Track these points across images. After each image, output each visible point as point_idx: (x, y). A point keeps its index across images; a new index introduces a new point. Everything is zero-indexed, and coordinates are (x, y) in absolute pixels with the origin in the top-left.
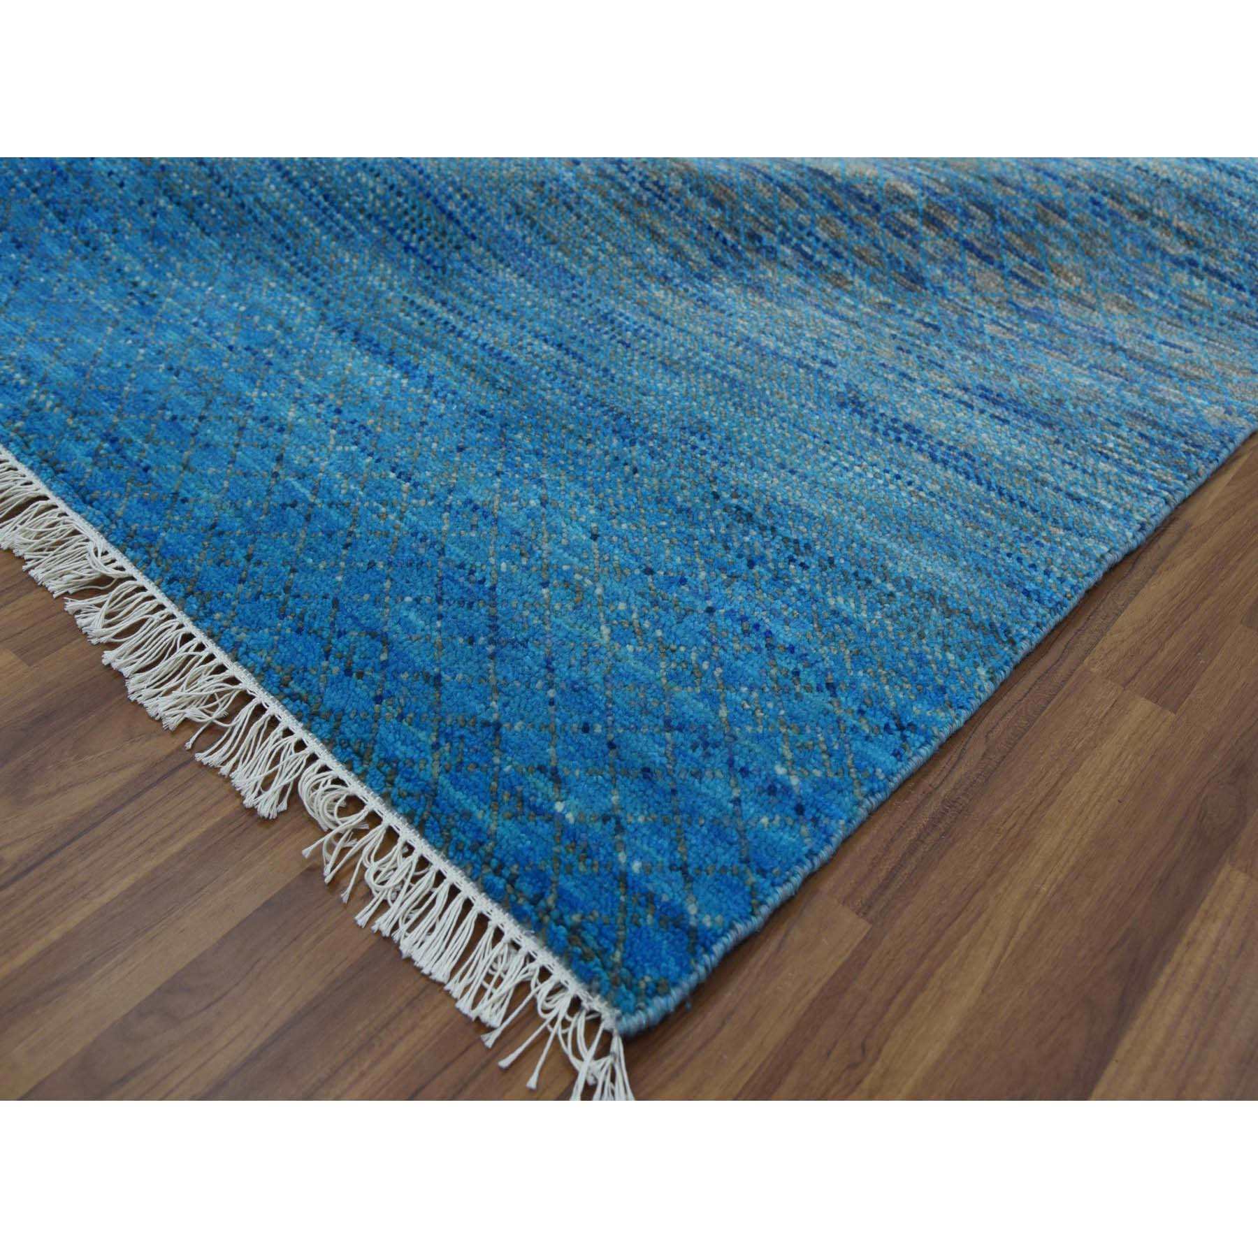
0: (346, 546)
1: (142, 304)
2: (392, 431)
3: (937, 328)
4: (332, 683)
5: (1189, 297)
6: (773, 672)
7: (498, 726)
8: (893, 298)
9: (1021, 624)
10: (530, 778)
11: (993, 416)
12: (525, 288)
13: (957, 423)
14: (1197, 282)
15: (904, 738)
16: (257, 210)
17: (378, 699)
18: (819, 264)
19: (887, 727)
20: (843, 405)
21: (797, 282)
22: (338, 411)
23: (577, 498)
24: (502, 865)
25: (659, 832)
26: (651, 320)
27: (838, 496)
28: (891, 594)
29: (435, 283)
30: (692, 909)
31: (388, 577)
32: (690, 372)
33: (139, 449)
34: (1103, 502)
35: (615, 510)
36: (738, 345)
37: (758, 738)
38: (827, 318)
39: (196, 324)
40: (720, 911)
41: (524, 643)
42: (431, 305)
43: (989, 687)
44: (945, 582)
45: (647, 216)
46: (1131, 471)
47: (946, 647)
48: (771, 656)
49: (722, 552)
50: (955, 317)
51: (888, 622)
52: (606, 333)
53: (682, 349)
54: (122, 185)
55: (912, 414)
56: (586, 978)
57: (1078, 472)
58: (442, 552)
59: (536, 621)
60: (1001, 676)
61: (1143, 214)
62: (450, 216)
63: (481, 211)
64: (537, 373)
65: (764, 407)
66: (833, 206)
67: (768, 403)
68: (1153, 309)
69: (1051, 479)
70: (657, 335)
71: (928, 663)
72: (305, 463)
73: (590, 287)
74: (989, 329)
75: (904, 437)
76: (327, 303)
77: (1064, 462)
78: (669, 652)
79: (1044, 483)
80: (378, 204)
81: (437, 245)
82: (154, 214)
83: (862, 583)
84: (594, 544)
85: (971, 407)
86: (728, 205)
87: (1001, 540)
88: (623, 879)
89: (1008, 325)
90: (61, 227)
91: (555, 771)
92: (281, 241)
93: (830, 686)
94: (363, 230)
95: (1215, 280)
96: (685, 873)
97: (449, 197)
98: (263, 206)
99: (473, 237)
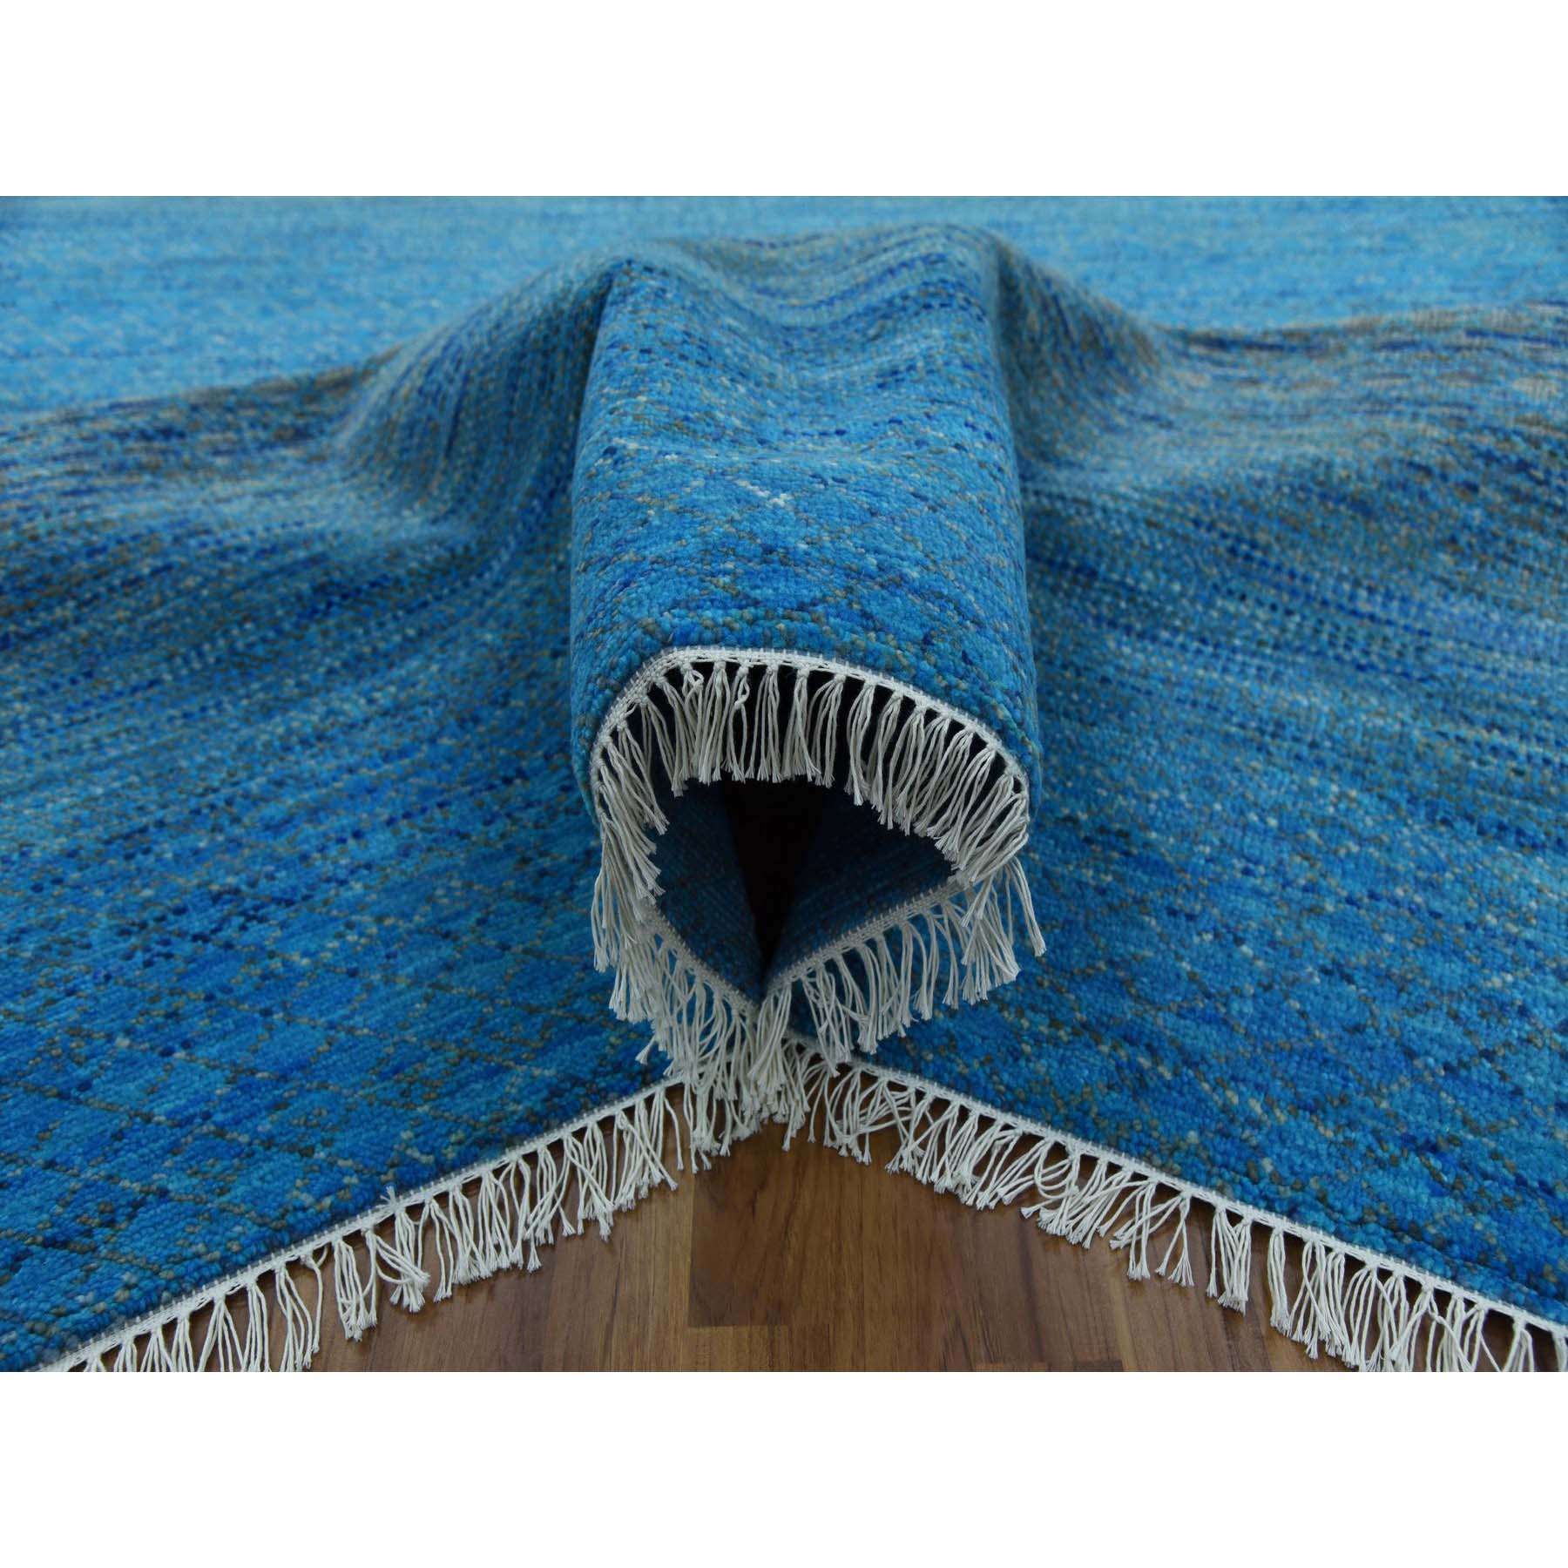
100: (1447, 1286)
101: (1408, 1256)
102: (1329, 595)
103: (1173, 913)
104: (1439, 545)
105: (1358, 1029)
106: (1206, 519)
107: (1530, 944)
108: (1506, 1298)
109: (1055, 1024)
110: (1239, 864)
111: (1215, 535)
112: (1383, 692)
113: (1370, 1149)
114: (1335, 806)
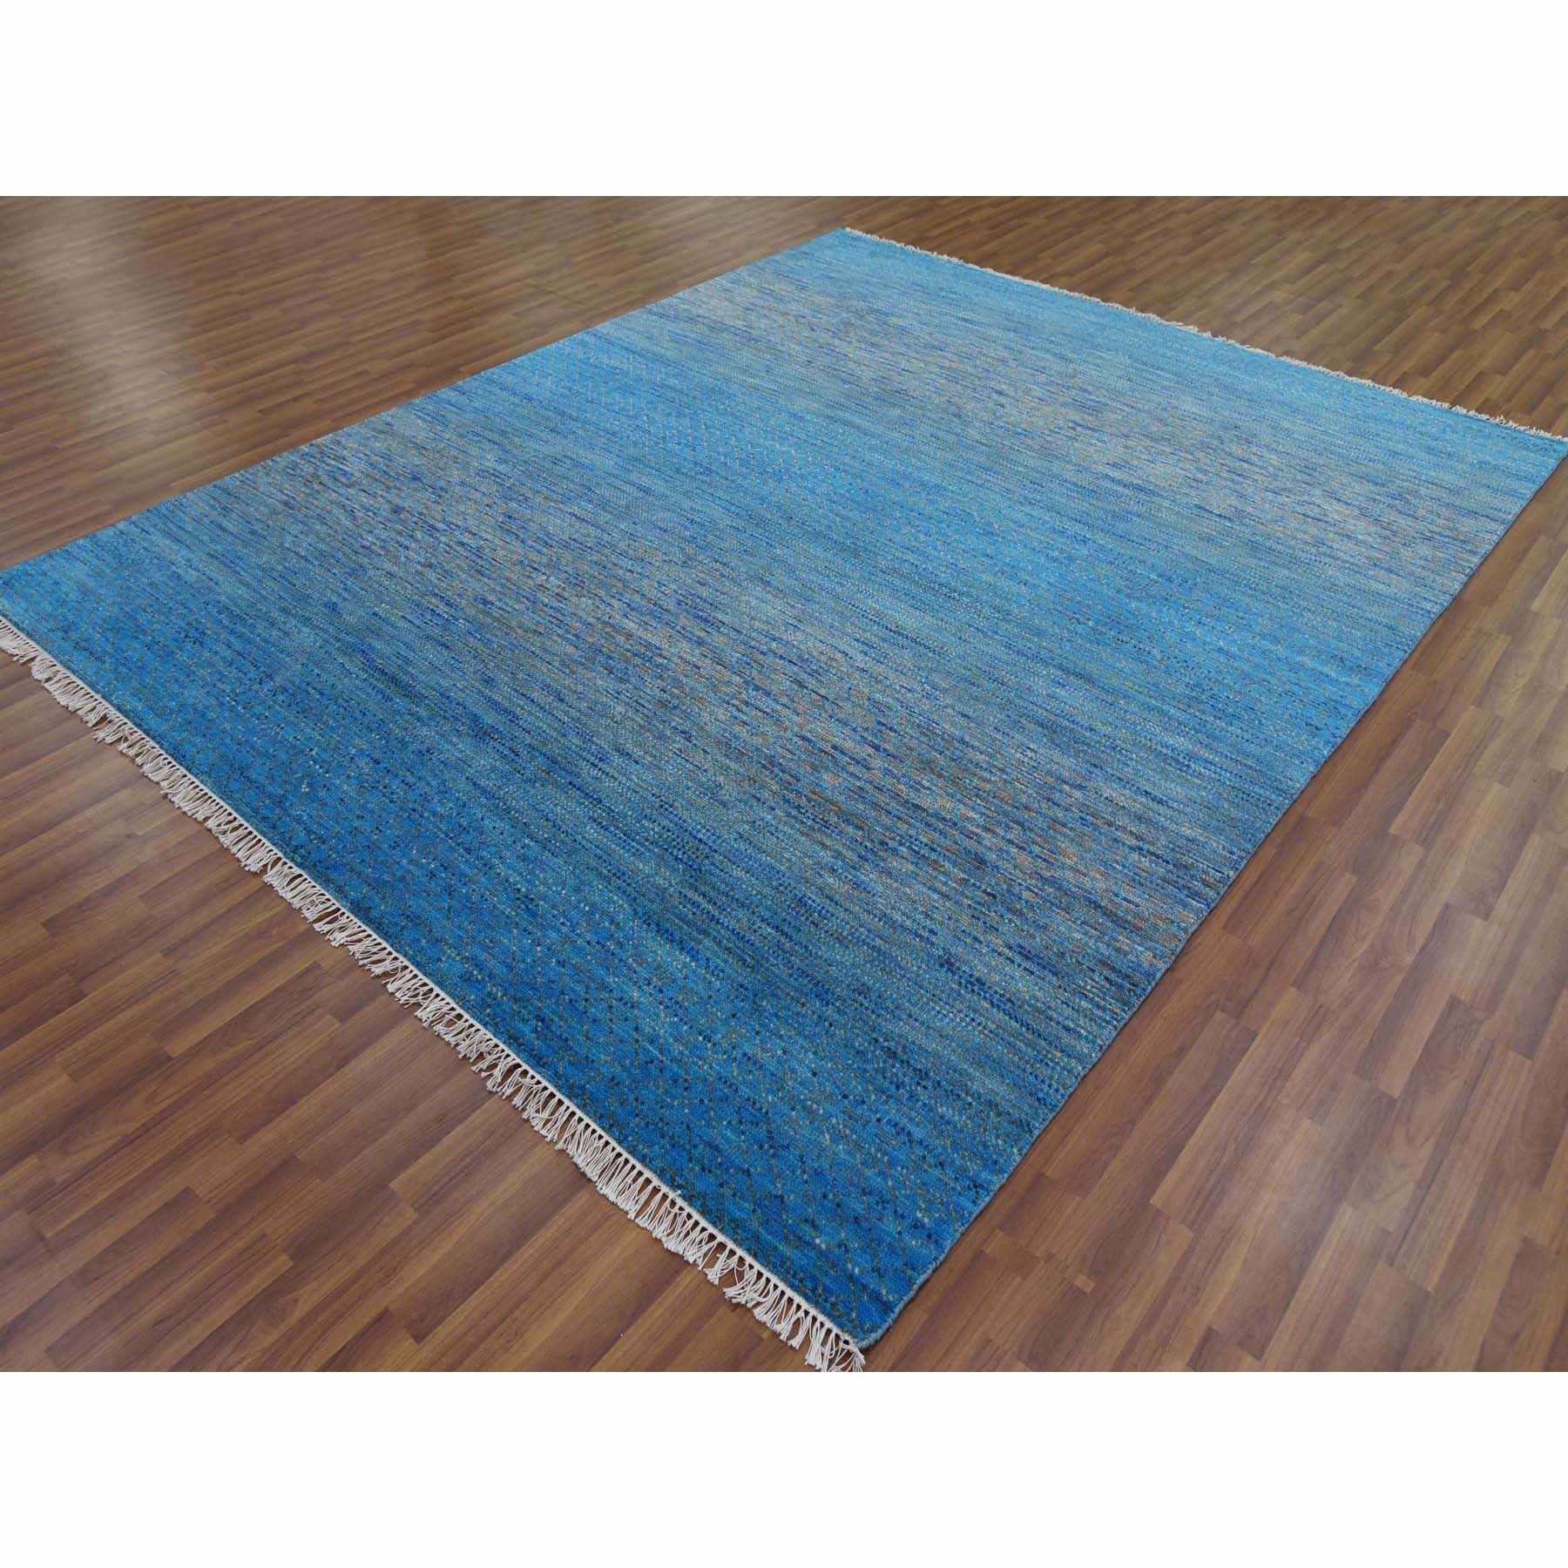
0: (686, 1089)
1: (527, 907)
2: (694, 1004)
3: (994, 897)
4: (696, 1177)
5: (1139, 868)
6: (913, 1157)
7: (782, 1197)
8: (969, 875)
9: (1035, 1119)
10: (802, 1226)
11: (1025, 969)
12: (750, 881)
13: (1005, 975)
14: (1143, 859)
15: (977, 1193)
16: (584, 843)
17: (721, 1185)
18: (923, 856)
19: (969, 1186)
20: (942, 966)
21: (911, 867)
22: (661, 991)
23: (802, 1047)
24: (795, 1273)
25: (865, 1252)
26: (828, 902)
27: (941, 1036)
28: (970, 1104)
29: (696, 880)
30: (884, 1292)
31: (711, 1109)
32: (854, 945)
33: (558, 1026)
34: (1082, 1031)
35: (823, 1054)
36: (880, 920)
37: (907, 1197)
38: (930, 893)
39: (563, 924)
40: (896, 1292)
41: (788, 1147)
42: (697, 898)
43: (1018, 1159)
44: (997, 1094)
45: (818, 836)
46: (1099, 1007)
47: (998, 1137)
48: (911, 1147)
49: (882, 1081)
50: (1005, 887)
51: (969, 1122)
52: (803, 915)
53: (848, 926)
54: (502, 833)
55: (980, 971)
56: (841, 1326)
57: (1070, 1009)
58: (736, 1091)
59: (792, 1133)
60: (1025, 1151)
61: (1110, 824)
62: (700, 840)
63: (719, 837)
64: (768, 952)
65: (898, 970)
66: (928, 825)
67: (900, 967)
68: (1119, 876)
69: (1055, 1016)
70: (833, 915)
71: (988, 1147)
72: (651, 1031)
73: (789, 878)
74: (1026, 895)
75: (976, 988)
76: (635, 899)
77: (1063, 1002)
78: (860, 1148)
79: (1051, 1019)
80: (656, 836)
81: (694, 856)
82: (523, 848)
83: (955, 1097)
84: (815, 1079)
85: (1013, 962)
86: (866, 828)
87: (1027, 1062)
88: (851, 1278)
89: (1036, 890)
90: (468, 856)
91: (813, 1222)
92: (600, 858)
93: (941, 1164)
94: (649, 850)
95: (1154, 858)
96: (879, 1273)
97: (699, 831)
98: (588, 841)
99: (716, 851)
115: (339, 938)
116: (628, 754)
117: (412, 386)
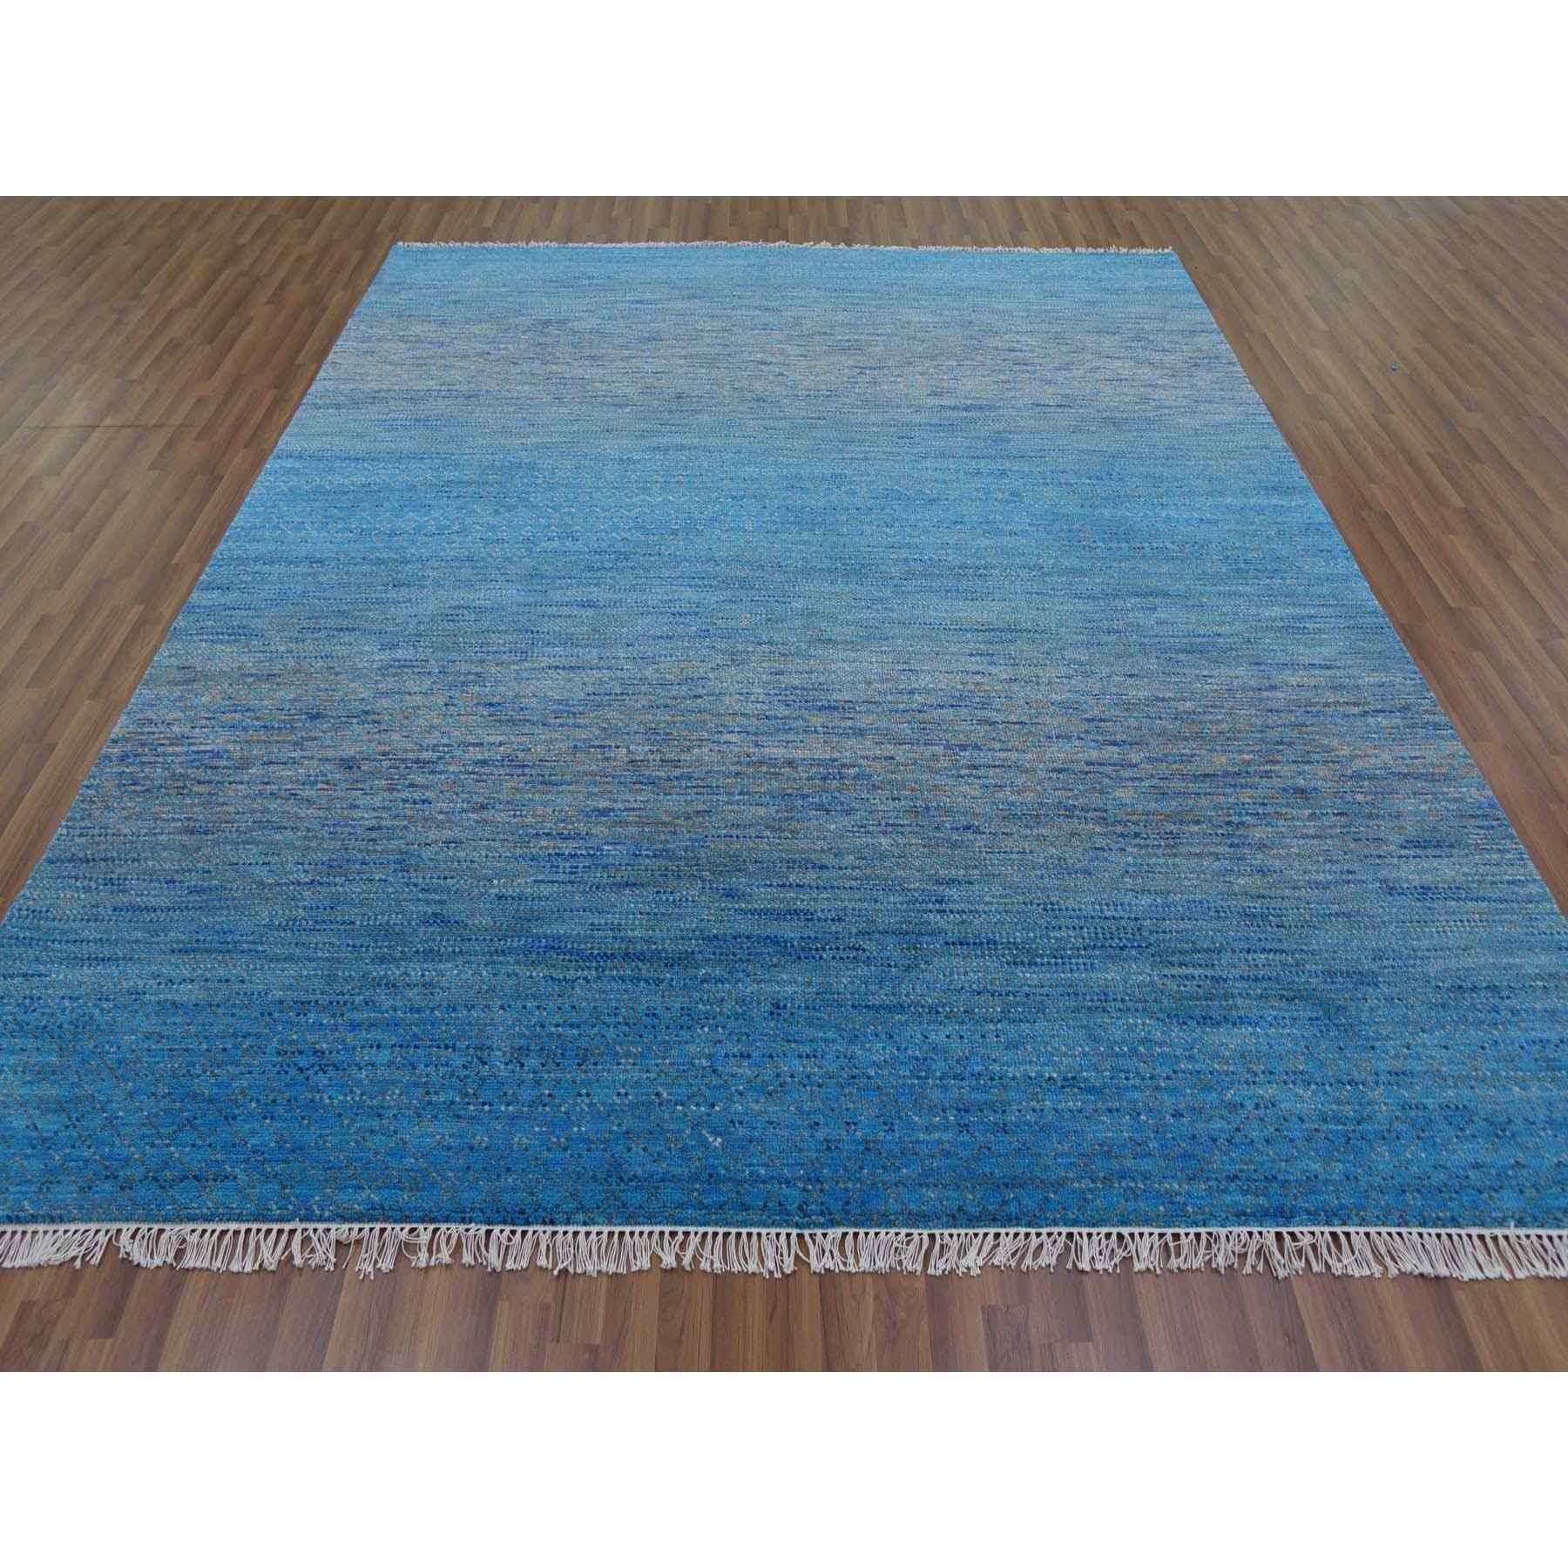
1: (1080, 1088)
3: (1345, 814)
8: (1309, 808)
11: (1433, 857)
12: (1194, 925)
13: (1430, 871)
16: (1036, 991)
20: (1391, 894)
22: (1271, 1073)
23: (1411, 1034)
26: (1263, 901)
27: (1464, 949)
28: (1545, 986)
29: (1161, 956)
32: (1325, 923)
33: (1252, 1171)
34: (1519, 877)
35: (1428, 1027)
36: (1312, 889)
38: (1308, 841)
42: (1182, 971)
44: (1546, 965)
45: (1183, 850)
49: (1483, 1015)
50: (1340, 801)
52: (1265, 926)
53: (1302, 911)
55: (1415, 879)
61: (1327, 705)
62: (1115, 918)
63: (1123, 905)
65: (1374, 920)
66: (1232, 786)
69: (1494, 878)
70: (1281, 909)
73: (1214, 901)
74: (1358, 798)
75: (1431, 895)
76: (1145, 1009)
79: (1494, 883)
80: (1080, 940)
81: (1130, 936)
82: (998, 1036)
83: (1531, 989)
84: (1452, 1052)
85: (1421, 857)
89: (1360, 790)
92: (1069, 994)
94: (1093, 957)
100: (1260, 1229)
101: (1245, 1224)
102: (1092, 913)
103: (1110, 1111)
104: (1123, 876)
105: (1194, 1137)
106: (1028, 900)
107: (1233, 1073)
108: (1278, 1226)
109: (1094, 1181)
110: (1122, 1075)
111: (1035, 906)
112: (1136, 959)
113: (1218, 1187)
114: (1143, 1030)
115: (973, 1260)
116: (954, 881)
117: (138, 609)
